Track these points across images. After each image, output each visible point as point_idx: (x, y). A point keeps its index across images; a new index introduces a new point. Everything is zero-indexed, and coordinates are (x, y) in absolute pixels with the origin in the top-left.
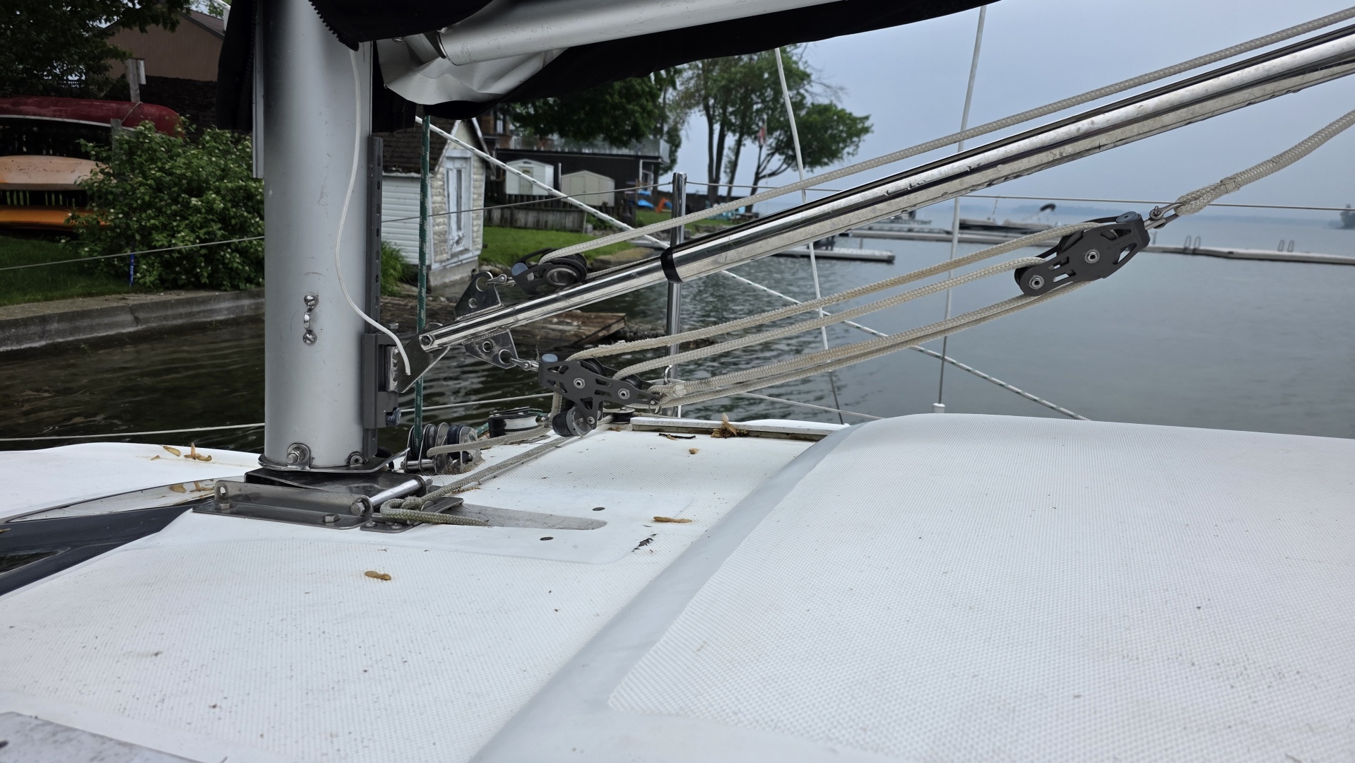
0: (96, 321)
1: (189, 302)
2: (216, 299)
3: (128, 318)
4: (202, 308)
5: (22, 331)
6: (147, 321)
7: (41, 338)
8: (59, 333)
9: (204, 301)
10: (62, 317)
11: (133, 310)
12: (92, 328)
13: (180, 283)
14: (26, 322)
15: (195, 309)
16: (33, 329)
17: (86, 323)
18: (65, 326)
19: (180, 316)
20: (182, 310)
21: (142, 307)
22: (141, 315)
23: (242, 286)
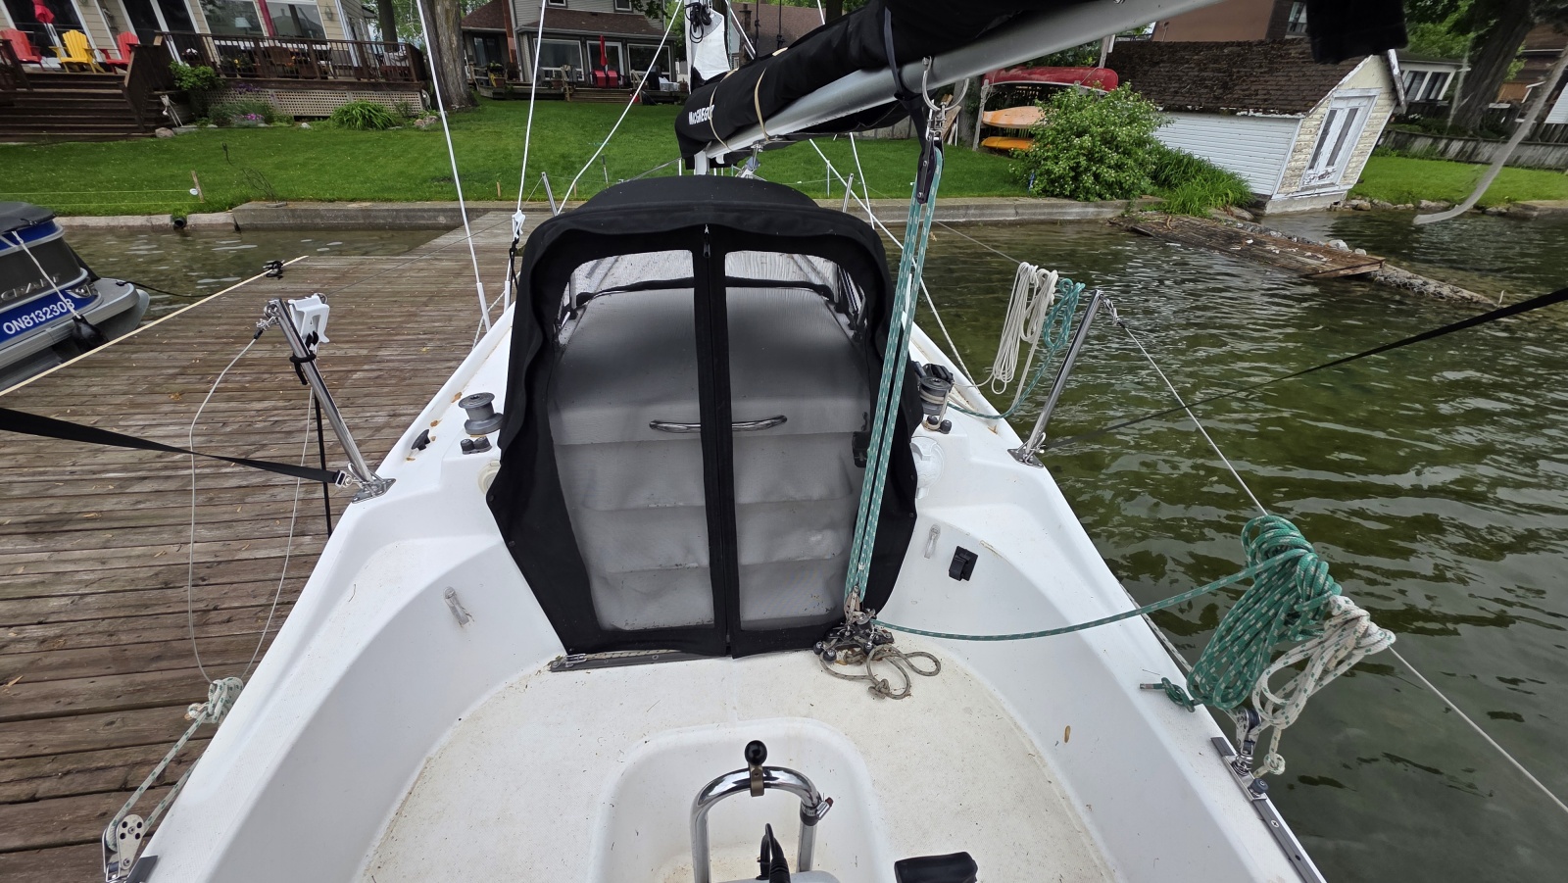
0: (994, 211)
1: (1052, 206)
2: (1070, 206)
3: (1013, 211)
4: (1060, 210)
5: (956, 212)
6: (1023, 214)
7: (964, 217)
8: (974, 215)
9: (1062, 207)
10: (977, 207)
11: (1016, 207)
12: (991, 215)
13: (1055, 193)
14: (958, 208)
15: (1055, 210)
16: (962, 212)
17: (988, 211)
18: (977, 212)
19: (1044, 214)
20: (1046, 211)
21: (1022, 206)
22: (1020, 211)
23: (1092, 198)
